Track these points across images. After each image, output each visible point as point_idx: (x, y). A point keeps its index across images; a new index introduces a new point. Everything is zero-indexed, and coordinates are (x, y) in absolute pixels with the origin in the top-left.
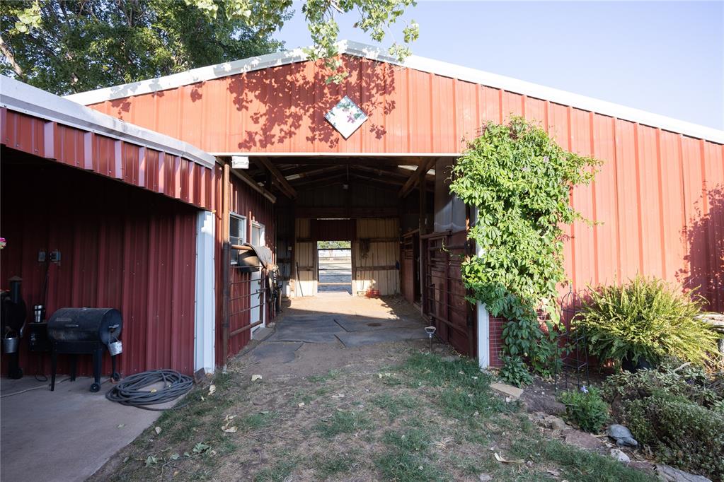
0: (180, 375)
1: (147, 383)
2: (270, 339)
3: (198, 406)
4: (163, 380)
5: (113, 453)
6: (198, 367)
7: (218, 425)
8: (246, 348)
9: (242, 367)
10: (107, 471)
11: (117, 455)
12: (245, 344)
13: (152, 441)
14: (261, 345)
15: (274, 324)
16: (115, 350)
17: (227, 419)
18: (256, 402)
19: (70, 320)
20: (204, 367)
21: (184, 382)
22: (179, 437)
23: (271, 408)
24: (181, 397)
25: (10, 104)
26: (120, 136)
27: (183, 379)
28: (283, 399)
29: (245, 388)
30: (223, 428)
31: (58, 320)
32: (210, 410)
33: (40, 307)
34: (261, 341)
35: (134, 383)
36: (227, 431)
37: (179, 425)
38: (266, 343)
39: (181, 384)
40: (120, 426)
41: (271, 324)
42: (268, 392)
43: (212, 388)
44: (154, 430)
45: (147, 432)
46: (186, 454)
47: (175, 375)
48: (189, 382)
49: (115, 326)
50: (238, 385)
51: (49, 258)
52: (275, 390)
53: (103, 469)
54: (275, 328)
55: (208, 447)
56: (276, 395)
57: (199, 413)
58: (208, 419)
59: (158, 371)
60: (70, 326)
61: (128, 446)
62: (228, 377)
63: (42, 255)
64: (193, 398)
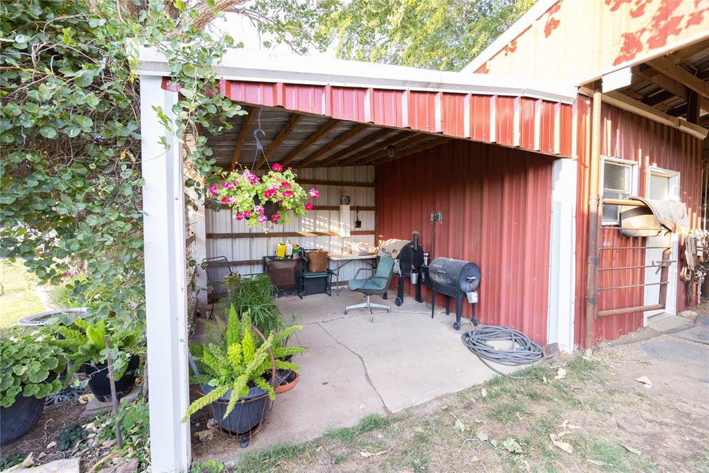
0: (530, 341)
1: (497, 337)
2: (680, 334)
3: (536, 387)
4: (511, 339)
5: (440, 394)
6: (551, 340)
7: (548, 427)
8: (633, 335)
9: (617, 360)
10: (426, 410)
11: (440, 398)
12: (631, 330)
13: (474, 401)
14: (662, 339)
15: (694, 313)
16: (471, 300)
17: (564, 425)
18: (622, 423)
19: (441, 267)
20: (559, 343)
21: (532, 352)
22: (496, 415)
23: (648, 448)
24: (523, 367)
25: (332, 81)
26: (438, 87)
27: (532, 348)
28: (681, 446)
29: (611, 393)
30: (552, 436)
31: (435, 265)
32: (548, 399)
33: (427, 254)
34: (661, 333)
35: (486, 333)
36: (556, 443)
37: (506, 400)
38: (671, 338)
39: (527, 352)
40: (457, 370)
41: (688, 313)
42: (650, 417)
43: (562, 373)
44: (480, 390)
45: (475, 389)
46: (494, 442)
47: (525, 339)
48: (537, 353)
49: (473, 278)
50: (602, 382)
51: (436, 218)
52: (668, 420)
53: (425, 405)
54: (695, 320)
55: (521, 451)
56: (667, 430)
57: (533, 397)
58: (540, 410)
59: (509, 330)
60: (440, 271)
61: (454, 394)
62: (589, 366)
63: (432, 215)
64: (535, 375)
